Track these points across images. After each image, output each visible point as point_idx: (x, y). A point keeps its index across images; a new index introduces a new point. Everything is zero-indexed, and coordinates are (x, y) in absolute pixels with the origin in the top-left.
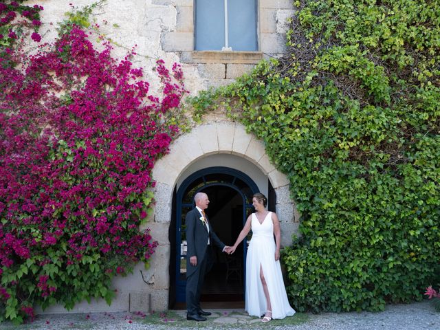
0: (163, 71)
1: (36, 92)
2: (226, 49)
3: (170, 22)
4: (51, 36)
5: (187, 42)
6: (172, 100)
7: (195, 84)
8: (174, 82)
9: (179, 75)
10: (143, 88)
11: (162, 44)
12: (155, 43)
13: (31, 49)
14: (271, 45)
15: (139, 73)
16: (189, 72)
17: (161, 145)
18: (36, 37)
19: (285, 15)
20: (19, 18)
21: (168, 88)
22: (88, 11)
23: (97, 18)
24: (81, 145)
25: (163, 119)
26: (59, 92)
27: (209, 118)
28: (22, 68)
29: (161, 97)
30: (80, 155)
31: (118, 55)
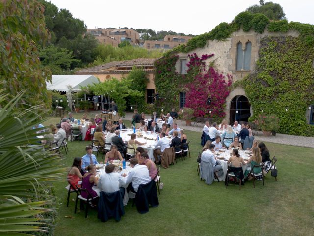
0: (228, 76)
1: (205, 82)
2: (242, 70)
3: (230, 63)
4: (207, 69)
5: (234, 68)
6: (230, 83)
7: (235, 79)
8: (231, 79)
9: (232, 77)
10: (224, 81)
11: (229, 69)
12: (227, 69)
13: (204, 73)
14: (252, 68)
15: (224, 77)
16: (234, 76)
17: (227, 94)
18: (204, 70)
19: (256, 59)
20: (201, 65)
21: (229, 81)
22: (214, 62)
23: (216, 63)
24: (213, 94)
25: (228, 87)
26: (210, 82)
27: (237, 87)
28: (203, 77)
29: (228, 83)
30: (212, 96)
31: (220, 73)
